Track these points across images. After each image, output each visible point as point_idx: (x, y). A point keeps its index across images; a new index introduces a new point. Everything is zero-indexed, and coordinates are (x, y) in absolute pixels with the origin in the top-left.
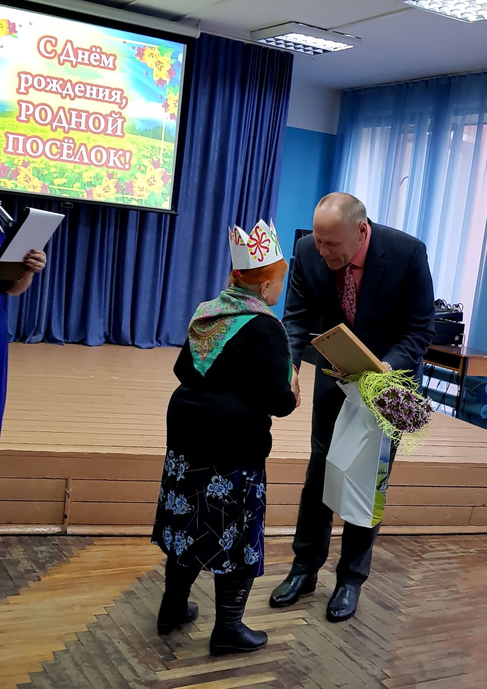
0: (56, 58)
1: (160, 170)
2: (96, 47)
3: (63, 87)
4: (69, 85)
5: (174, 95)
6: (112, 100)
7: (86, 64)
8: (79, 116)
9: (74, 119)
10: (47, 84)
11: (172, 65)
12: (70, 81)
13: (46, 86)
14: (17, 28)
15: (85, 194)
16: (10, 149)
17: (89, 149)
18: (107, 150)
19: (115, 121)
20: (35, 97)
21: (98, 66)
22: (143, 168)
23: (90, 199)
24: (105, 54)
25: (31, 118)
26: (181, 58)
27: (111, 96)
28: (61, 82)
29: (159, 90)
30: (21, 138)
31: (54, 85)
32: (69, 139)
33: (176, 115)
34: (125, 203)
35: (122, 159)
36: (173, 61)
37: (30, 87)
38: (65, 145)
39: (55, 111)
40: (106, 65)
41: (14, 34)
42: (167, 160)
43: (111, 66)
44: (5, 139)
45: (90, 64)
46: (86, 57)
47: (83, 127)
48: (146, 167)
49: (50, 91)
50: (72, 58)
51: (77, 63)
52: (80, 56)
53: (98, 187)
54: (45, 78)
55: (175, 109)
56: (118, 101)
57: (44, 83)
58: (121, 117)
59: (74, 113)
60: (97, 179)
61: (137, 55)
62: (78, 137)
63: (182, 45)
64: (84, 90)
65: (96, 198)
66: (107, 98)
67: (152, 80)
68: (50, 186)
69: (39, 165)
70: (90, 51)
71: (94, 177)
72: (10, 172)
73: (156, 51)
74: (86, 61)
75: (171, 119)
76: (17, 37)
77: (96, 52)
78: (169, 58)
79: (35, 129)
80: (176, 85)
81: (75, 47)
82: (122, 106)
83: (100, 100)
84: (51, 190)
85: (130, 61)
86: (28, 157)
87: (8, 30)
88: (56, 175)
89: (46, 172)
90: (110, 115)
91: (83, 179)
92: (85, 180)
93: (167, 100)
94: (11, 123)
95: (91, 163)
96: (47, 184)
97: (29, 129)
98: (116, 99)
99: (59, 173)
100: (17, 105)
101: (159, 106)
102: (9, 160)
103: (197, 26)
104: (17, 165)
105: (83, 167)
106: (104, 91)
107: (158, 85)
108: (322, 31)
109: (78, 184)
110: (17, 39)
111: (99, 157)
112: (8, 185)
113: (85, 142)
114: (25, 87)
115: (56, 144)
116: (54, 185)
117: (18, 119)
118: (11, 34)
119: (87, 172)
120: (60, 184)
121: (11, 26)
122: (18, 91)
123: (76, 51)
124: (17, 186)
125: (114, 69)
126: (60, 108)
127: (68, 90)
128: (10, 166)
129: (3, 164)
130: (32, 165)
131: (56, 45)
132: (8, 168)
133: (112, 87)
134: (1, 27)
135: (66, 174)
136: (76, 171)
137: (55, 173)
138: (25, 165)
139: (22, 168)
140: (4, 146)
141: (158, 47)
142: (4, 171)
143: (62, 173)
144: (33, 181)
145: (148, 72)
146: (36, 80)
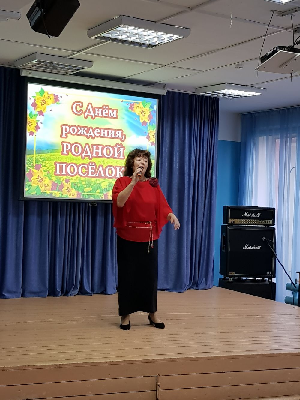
0: (83, 114)
2: (106, 106)
3: (87, 131)
4: (91, 130)
5: (153, 131)
6: (117, 137)
7: (100, 116)
8: (97, 148)
9: (95, 151)
10: (78, 130)
11: (150, 112)
12: (91, 127)
14: (60, 99)
15: (103, 196)
16: (58, 172)
17: (104, 168)
18: (115, 168)
19: (119, 149)
20: (71, 139)
21: (108, 117)
23: (106, 199)
24: (111, 109)
25: (70, 152)
26: (156, 107)
27: (116, 135)
28: (86, 129)
29: (143, 128)
30: (64, 165)
31: (83, 131)
32: (92, 163)
33: (155, 142)
36: (151, 110)
37: (68, 133)
38: (90, 167)
39: (83, 147)
40: (112, 116)
41: (57, 102)
43: (115, 116)
44: (55, 166)
45: (103, 116)
46: (100, 112)
47: (100, 155)
49: (80, 135)
50: (92, 113)
51: (95, 116)
52: (97, 112)
54: (77, 127)
55: (154, 139)
57: (76, 130)
58: (122, 146)
59: (95, 147)
60: (110, 187)
61: (130, 108)
62: (98, 161)
63: (156, 100)
64: (100, 132)
67: (139, 122)
68: (82, 193)
69: (75, 181)
70: (102, 108)
71: (108, 185)
72: (58, 186)
73: (141, 105)
74: (100, 115)
75: (152, 145)
76: (60, 104)
77: (106, 108)
78: (148, 108)
79: (72, 158)
80: (154, 124)
81: (93, 107)
82: (122, 140)
83: (110, 138)
84: (83, 196)
85: (125, 112)
86: (68, 176)
87: (54, 100)
88: (85, 186)
89: (79, 185)
90: (116, 146)
91: (101, 187)
92: (103, 188)
93: (149, 133)
94: (58, 157)
95: (106, 177)
96: (80, 192)
97: (68, 159)
98: (119, 136)
99: (87, 185)
100: (61, 145)
101: (144, 138)
102: (57, 179)
103: (164, 87)
104: (62, 182)
105: (102, 180)
106: (112, 132)
107: (143, 125)
108: (244, 87)
109: (99, 191)
110: (60, 105)
111: (110, 173)
112: (58, 195)
113: (102, 164)
114: (65, 134)
115: (85, 167)
116: (84, 192)
117: (62, 153)
118: (56, 102)
119: (104, 183)
120: (88, 191)
121: (56, 98)
122: (61, 136)
123: (94, 109)
124: (62, 195)
125: (117, 118)
126: (87, 144)
127: (90, 133)
128: (58, 183)
129: (54, 182)
130: (71, 181)
131: (82, 107)
132: (57, 185)
133: (116, 129)
134: (50, 98)
135: (91, 185)
136: (97, 182)
137: (85, 185)
138: (67, 181)
139: (65, 184)
140: (54, 171)
141: (142, 102)
142: (54, 186)
143: (89, 185)
144: (72, 191)
145: (137, 118)
146: (72, 128)
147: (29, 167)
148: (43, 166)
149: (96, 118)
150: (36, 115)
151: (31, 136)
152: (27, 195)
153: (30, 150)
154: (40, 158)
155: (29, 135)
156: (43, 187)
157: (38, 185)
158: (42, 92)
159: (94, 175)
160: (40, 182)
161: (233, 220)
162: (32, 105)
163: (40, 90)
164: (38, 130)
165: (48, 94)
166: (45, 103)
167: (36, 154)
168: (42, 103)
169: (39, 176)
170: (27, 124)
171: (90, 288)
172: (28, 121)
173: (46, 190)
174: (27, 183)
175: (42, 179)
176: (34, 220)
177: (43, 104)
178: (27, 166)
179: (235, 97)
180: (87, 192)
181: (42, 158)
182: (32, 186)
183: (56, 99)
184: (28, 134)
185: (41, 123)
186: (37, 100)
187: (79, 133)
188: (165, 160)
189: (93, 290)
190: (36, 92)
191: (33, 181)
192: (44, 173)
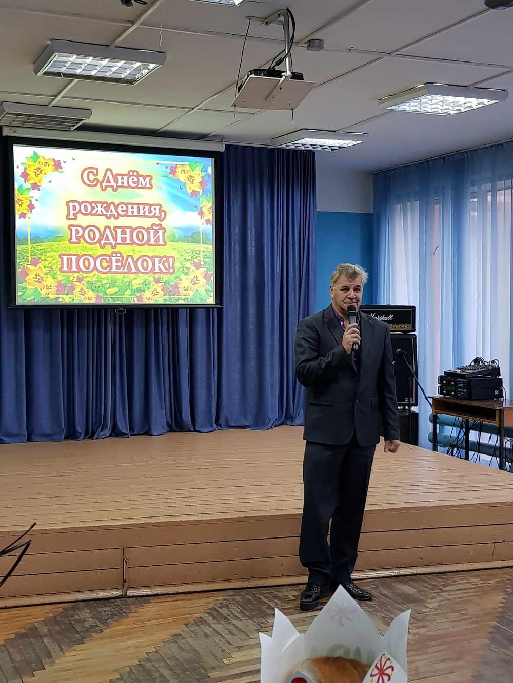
0: (99, 185)
1: (201, 270)
2: (133, 171)
3: (107, 209)
4: (112, 207)
5: (208, 203)
6: (152, 214)
7: (125, 187)
8: (123, 232)
9: (119, 236)
10: (93, 208)
11: (203, 178)
12: (113, 203)
13: (92, 210)
14: (62, 165)
15: (136, 299)
16: (65, 268)
17: (135, 259)
18: (152, 258)
19: (156, 232)
20: (83, 220)
21: (137, 187)
22: (186, 270)
23: (140, 303)
24: (141, 176)
25: (81, 239)
26: (210, 170)
27: (150, 212)
28: (105, 205)
29: (193, 201)
30: (74, 258)
31: (99, 209)
32: (117, 253)
33: (211, 220)
34: (173, 303)
35: (166, 264)
36: (204, 174)
37: (78, 213)
38: (114, 259)
39: (102, 231)
40: (144, 186)
41: (59, 170)
42: (207, 260)
43: (148, 185)
44: (60, 260)
45: (129, 186)
46: (125, 181)
47: (128, 241)
48: (188, 269)
49: (96, 214)
50: (113, 183)
51: (118, 187)
52: (120, 181)
53: (147, 291)
54: (91, 203)
55: (210, 215)
56: (157, 214)
57: (90, 208)
58: (161, 228)
59: (119, 230)
60: (146, 285)
61: (170, 173)
62: (125, 250)
63: (211, 159)
64: (126, 209)
65: (146, 302)
66: (147, 214)
67: (186, 193)
68: (104, 296)
69: (92, 279)
70: (128, 175)
71: (142, 284)
72: (67, 288)
73: (187, 168)
75: (207, 224)
76: (63, 172)
77: (133, 175)
78: (199, 172)
79: (85, 248)
80: (208, 194)
81: (114, 174)
82: (161, 219)
83: (141, 216)
84: (105, 300)
85: (165, 179)
86: (81, 273)
87: (54, 167)
88: (108, 286)
89: (99, 284)
90: (152, 228)
91: (132, 287)
92: (135, 287)
93: (201, 208)
94: (64, 246)
96: (100, 294)
97: (80, 249)
98: (155, 213)
99: (111, 284)
100: (68, 230)
101: (195, 214)
102: (65, 278)
103: (221, 141)
104: (73, 281)
105: (132, 276)
106: (144, 208)
107: (191, 197)
109: (128, 292)
110: (63, 174)
111: (145, 266)
112: (66, 299)
113: (131, 253)
114: (74, 213)
115: (105, 259)
116: (107, 294)
117: (70, 241)
118: (57, 170)
119: (135, 280)
120: (112, 293)
121: (56, 164)
122: (68, 218)
123: (115, 177)
124: (74, 299)
125: (151, 188)
126: (106, 227)
127: (111, 211)
128: (67, 283)
129: (60, 282)
130: (86, 280)
131: (97, 174)
132: (64, 286)
133: (151, 203)
134: (48, 165)
135: (117, 284)
136: (125, 280)
137: (107, 284)
138: (80, 280)
139: (77, 284)
140: (60, 266)
141: (188, 163)
142: (61, 288)
143: (113, 284)
144: (87, 294)
145: (182, 186)
146: (82, 206)
147: (21, 263)
148: (43, 260)
149: (119, 189)
150: (28, 189)
151: (22, 219)
152: (20, 301)
153: (21, 238)
154: (38, 250)
155: (20, 218)
156: (44, 289)
157: (36, 287)
158: (36, 156)
160: (39, 283)
162: (21, 176)
163: (33, 155)
164: (33, 210)
165: (44, 159)
166: (41, 172)
167: (31, 244)
168: (36, 172)
169: (37, 275)
170: (16, 202)
171: (127, 427)
172: (16, 198)
173: (48, 294)
174: (19, 285)
175: (42, 278)
177: (38, 173)
178: (18, 261)
180: (111, 295)
181: (41, 249)
182: (26, 288)
184: (17, 216)
185: (36, 200)
186: (28, 169)
187: (94, 212)
189: (132, 429)
190: (26, 158)
191: (28, 281)
192: (45, 270)
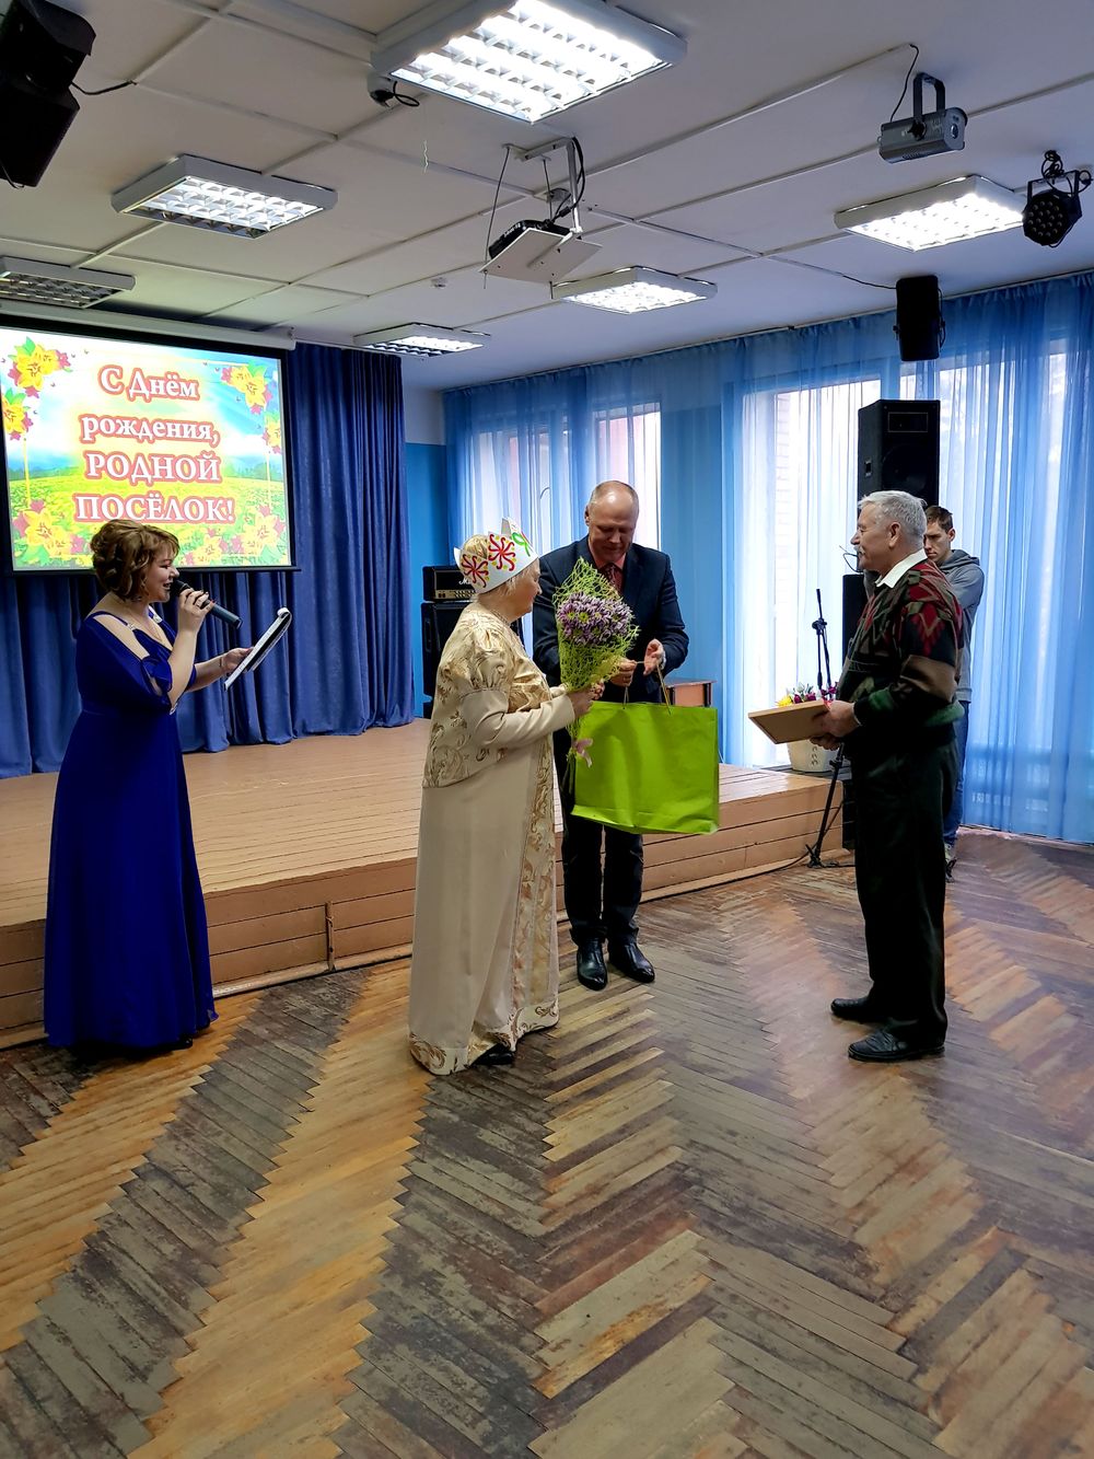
0: (125, 392)
1: (270, 518)
2: (173, 374)
3: (138, 428)
4: (145, 425)
5: (274, 423)
6: (201, 437)
7: (161, 396)
8: (162, 463)
9: (157, 467)
10: (118, 427)
11: (266, 386)
12: (146, 420)
13: (117, 429)
14: (70, 360)
15: (184, 560)
16: (82, 515)
17: (181, 501)
18: (204, 501)
19: (208, 463)
20: (105, 444)
21: (178, 397)
22: (251, 518)
23: (191, 565)
24: (184, 381)
25: (103, 472)
26: (276, 376)
27: (198, 433)
28: (134, 422)
29: (255, 418)
30: (94, 500)
31: (127, 428)
32: (154, 492)
33: (280, 446)
34: (236, 565)
35: (223, 509)
36: (268, 381)
37: (96, 433)
38: (151, 502)
39: (132, 459)
40: (187, 394)
41: (66, 367)
42: (277, 503)
43: (193, 395)
44: (74, 503)
45: (167, 396)
46: (161, 387)
47: (170, 476)
48: (254, 516)
49: (123, 436)
50: (144, 390)
51: (151, 396)
52: (154, 387)
53: (199, 548)
54: (114, 419)
55: (278, 440)
56: (208, 437)
57: (113, 425)
58: (214, 457)
59: (156, 460)
60: (197, 539)
61: (222, 378)
62: (166, 489)
63: (276, 360)
64: (164, 429)
65: (199, 564)
66: (194, 436)
67: (246, 407)
70: (164, 379)
73: (245, 371)
74: (162, 392)
77: (172, 379)
78: (262, 378)
79: (110, 485)
81: (144, 377)
82: (214, 443)
83: (186, 440)
85: (216, 386)
87: (58, 363)
90: (201, 457)
93: (267, 429)
94: (79, 482)
95: (187, 520)
97: (102, 487)
98: (205, 436)
100: (83, 458)
101: (258, 438)
102: (82, 530)
103: (290, 335)
105: (177, 527)
106: (189, 428)
107: (253, 413)
108: (447, 330)
110: (70, 373)
111: (193, 511)
113: (176, 494)
114: (90, 434)
115: (139, 502)
117: (89, 475)
118: (62, 367)
119: (183, 532)
121: (61, 358)
122: (82, 440)
123: (147, 381)
125: (197, 399)
126: (138, 455)
127: (144, 432)
129: (76, 536)
131: (121, 376)
132: (82, 541)
133: (198, 421)
134: (50, 360)
140: (74, 512)
141: (247, 365)
142: (79, 544)
145: (239, 397)
147: (17, 508)
148: (49, 504)
150: (22, 395)
151: (15, 440)
152: (20, 565)
153: (14, 470)
154: (41, 488)
155: (11, 439)
156: (53, 546)
157: (41, 544)
159: (162, 518)
160: (46, 538)
161: (442, 592)
162: (9, 375)
163: (25, 343)
164: (30, 427)
165: (43, 349)
167: (30, 478)
168: (31, 370)
169: (42, 525)
170: (4, 415)
172: (5, 409)
173: (60, 554)
174: (16, 541)
175: (49, 530)
176: (41, 618)
177: (34, 371)
178: (12, 504)
179: (432, 353)
181: (45, 487)
182: (28, 546)
183: (63, 361)
184: (8, 436)
185: (34, 412)
186: (19, 364)
188: (304, 482)
190: (15, 347)
191: (29, 535)
192: (53, 519)
